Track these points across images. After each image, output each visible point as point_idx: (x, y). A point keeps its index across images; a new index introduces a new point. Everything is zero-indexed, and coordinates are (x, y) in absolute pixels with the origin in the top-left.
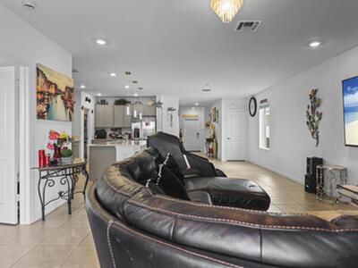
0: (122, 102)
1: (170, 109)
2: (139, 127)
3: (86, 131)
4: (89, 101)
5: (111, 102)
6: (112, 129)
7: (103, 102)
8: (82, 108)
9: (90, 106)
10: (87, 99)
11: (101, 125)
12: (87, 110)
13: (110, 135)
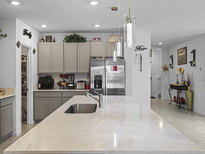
0: (74, 38)
1: (139, 48)
2: (101, 73)
3: (24, 79)
4: (30, 35)
5: (60, 38)
6: (62, 76)
7: (49, 39)
8: (18, 44)
9: (31, 43)
10: (25, 32)
11: (46, 71)
12: (26, 49)
13: (59, 84)
